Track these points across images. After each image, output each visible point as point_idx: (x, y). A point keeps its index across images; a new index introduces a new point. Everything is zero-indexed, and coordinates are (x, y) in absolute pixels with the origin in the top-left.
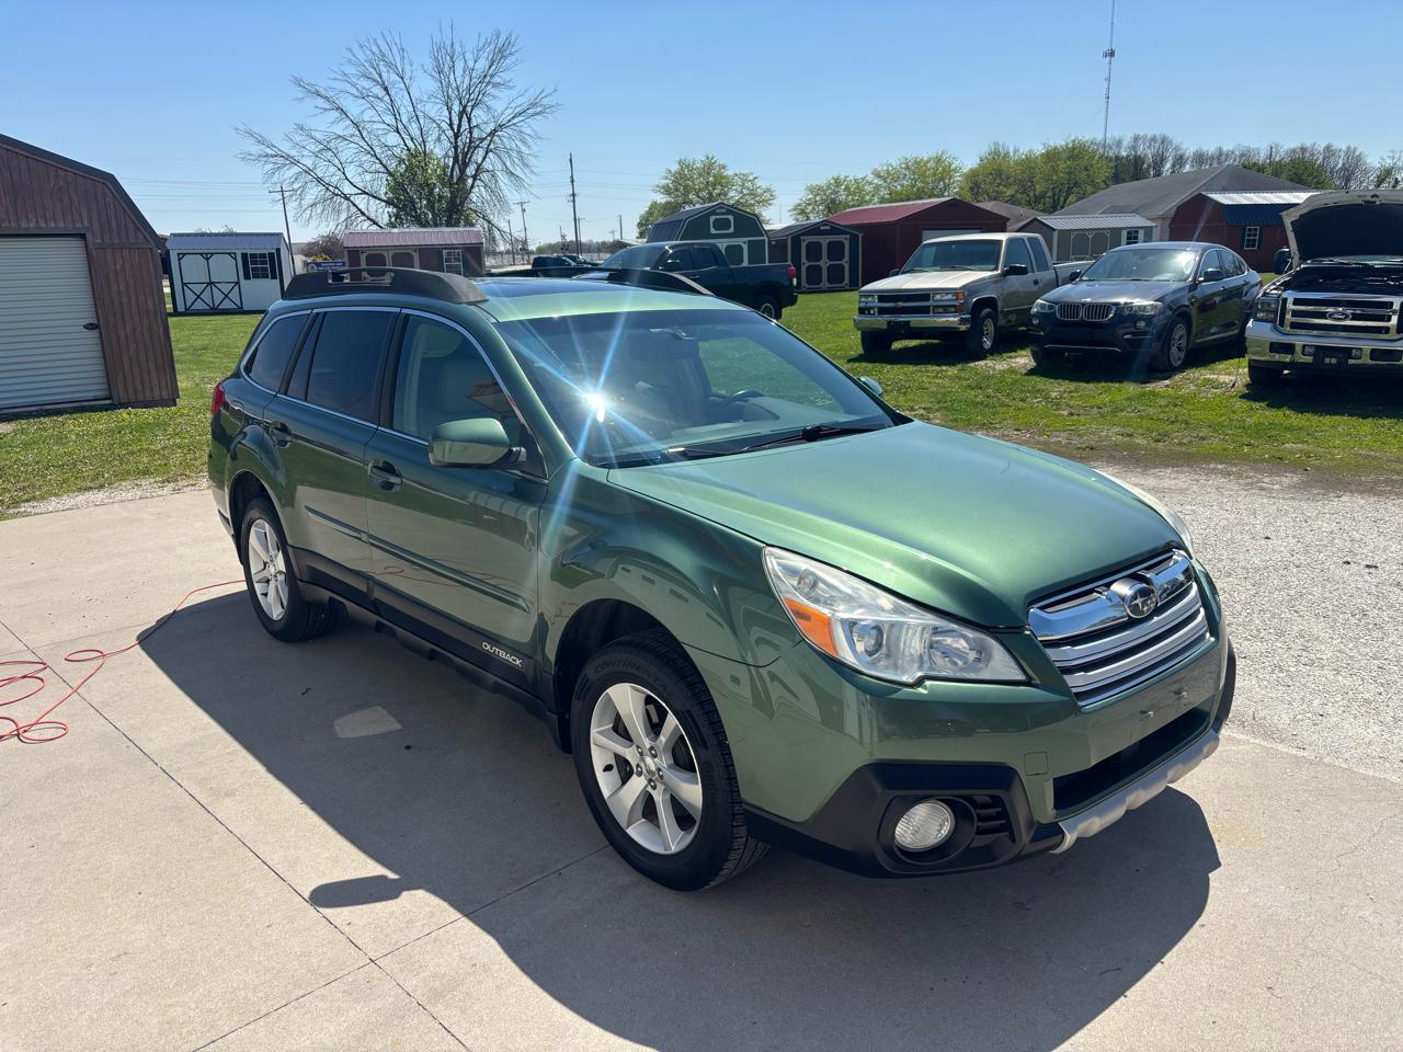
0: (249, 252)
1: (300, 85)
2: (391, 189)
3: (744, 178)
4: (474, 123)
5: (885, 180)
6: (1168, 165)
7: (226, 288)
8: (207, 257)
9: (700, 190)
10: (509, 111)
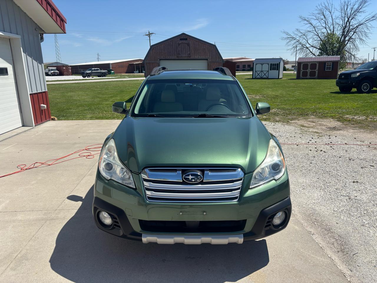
0: (272, 63)
1: (301, 18)
2: (321, 45)
4: (351, 24)
7: (265, 72)
8: (262, 64)
10: (365, 19)
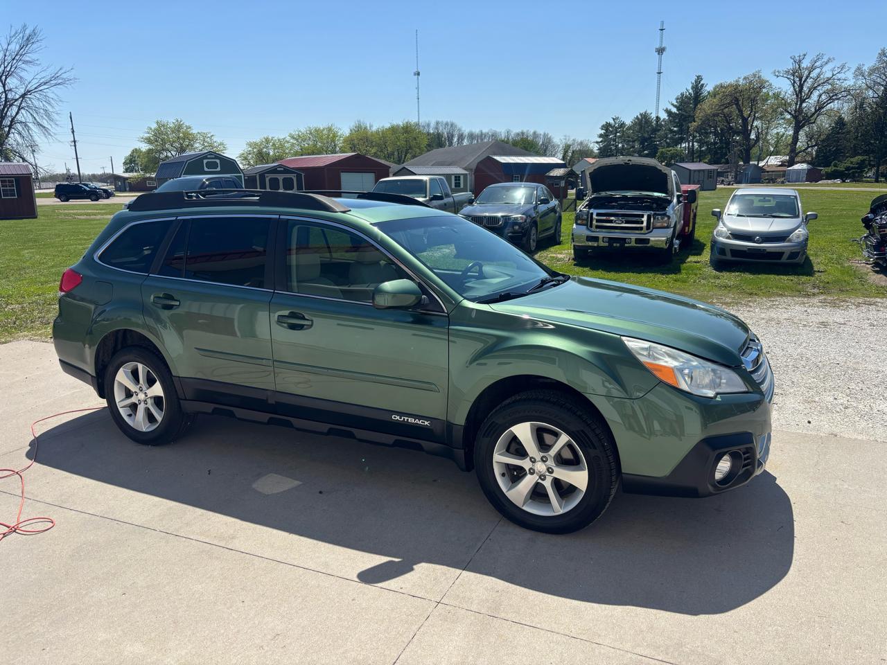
3: (204, 136)
5: (297, 140)
6: (455, 139)
9: (174, 142)
10: (35, 81)
